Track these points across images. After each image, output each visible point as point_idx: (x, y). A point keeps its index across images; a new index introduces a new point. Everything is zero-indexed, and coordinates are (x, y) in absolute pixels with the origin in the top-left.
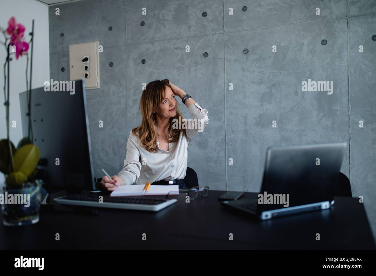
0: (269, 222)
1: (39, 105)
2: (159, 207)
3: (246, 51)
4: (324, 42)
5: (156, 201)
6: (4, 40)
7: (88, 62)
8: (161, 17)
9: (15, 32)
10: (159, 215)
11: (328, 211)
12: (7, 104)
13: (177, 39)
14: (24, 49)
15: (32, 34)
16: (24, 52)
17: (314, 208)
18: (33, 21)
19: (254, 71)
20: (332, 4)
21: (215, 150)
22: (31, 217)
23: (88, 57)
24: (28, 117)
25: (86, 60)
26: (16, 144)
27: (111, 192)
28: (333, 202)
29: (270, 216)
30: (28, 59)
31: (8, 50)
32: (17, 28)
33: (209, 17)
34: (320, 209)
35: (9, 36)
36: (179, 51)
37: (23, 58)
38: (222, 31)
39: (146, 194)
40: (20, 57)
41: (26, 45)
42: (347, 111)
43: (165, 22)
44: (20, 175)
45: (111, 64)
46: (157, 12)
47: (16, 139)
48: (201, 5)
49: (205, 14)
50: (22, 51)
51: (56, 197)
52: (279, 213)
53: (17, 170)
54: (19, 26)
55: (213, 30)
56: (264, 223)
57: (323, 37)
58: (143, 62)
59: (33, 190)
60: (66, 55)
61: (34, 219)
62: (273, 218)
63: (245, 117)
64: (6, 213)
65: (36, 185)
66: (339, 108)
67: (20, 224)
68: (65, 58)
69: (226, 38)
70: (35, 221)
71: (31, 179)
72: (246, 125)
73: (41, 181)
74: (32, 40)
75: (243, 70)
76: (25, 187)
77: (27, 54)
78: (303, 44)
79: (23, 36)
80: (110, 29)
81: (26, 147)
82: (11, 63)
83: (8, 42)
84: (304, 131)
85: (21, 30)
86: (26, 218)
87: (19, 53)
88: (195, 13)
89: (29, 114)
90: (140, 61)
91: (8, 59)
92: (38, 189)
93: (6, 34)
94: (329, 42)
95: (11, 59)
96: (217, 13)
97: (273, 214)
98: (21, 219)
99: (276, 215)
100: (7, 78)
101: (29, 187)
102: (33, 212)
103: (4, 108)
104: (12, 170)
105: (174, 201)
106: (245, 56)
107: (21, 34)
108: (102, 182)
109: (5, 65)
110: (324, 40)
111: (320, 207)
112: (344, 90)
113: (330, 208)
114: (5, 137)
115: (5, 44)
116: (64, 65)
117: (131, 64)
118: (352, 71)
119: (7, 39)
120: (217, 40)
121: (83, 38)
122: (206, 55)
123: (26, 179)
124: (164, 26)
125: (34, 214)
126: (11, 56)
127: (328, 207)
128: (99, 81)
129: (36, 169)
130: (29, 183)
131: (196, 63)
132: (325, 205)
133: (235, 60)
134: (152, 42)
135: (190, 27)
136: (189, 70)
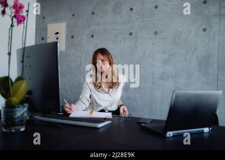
0: (171, 138)
1: (29, 57)
2: (100, 125)
3: (156, 33)
4: (204, 30)
5: (98, 121)
6: (10, 14)
7: (59, 35)
8: (105, 10)
9: (18, 8)
10: (101, 130)
11: (208, 134)
12: (9, 54)
13: (113, 23)
14: (22, 20)
15: (27, 11)
16: (22, 22)
17: (199, 131)
18: (29, 3)
19: (160, 46)
20: (211, 6)
21: (133, 93)
22: (20, 127)
23: (59, 32)
24: (22, 64)
25: (57, 33)
26: (13, 80)
27: (70, 114)
28: (211, 129)
29: (172, 135)
30: (24, 27)
31: (12, 20)
32: (19, 5)
33: (134, 11)
34: (202, 132)
35: (14, 11)
36: (115, 31)
37: (21, 26)
38: (142, 20)
39: (92, 117)
40: (19, 24)
41: (24, 18)
42: (217, 73)
43: (107, 13)
44: (15, 100)
45: (72, 37)
46: (102, 7)
47: (13, 77)
48: (130, 3)
49: (131, 9)
50: (21, 21)
51: (36, 115)
52: (177, 133)
53: (13, 96)
54: (21, 4)
55: (136, 19)
56: (168, 139)
57: (204, 27)
58: (92, 36)
59: (22, 110)
60: (46, 30)
61: (22, 128)
62: (174, 136)
63: (153, 74)
64: (5, 123)
65: (24, 107)
66: (212, 71)
67: (13, 131)
68: (45, 32)
69: (144, 24)
70: (22, 130)
71: (22, 103)
72: (153, 78)
73: (28, 104)
74: (27, 15)
75: (153, 44)
76: (18, 107)
77: (24, 23)
78: (191, 30)
79: (22, 11)
80: (73, 15)
81: (20, 82)
82: (13, 28)
83: (13, 15)
84: (189, 84)
85: (21, 7)
86: (17, 127)
87: (19, 22)
88: (125, 8)
89: (22, 62)
90: (91, 35)
91: (12, 26)
92: (26, 109)
93: (12, 9)
94: (208, 30)
95: (14, 26)
96: (139, 9)
97: (173, 134)
98: (14, 128)
99: (175, 134)
100: (11, 38)
101: (20, 107)
102: (22, 123)
103: (8, 56)
104: (10, 96)
105: (109, 122)
106: (155, 36)
107: (21, 10)
108: (64, 108)
109: (10, 30)
110: (204, 29)
111: (203, 131)
112: (215, 60)
113: (209, 132)
114: (7, 75)
115: (11, 16)
116: (44, 36)
117: (85, 37)
118: (221, 49)
119: (12, 13)
120: (138, 25)
121: (56, 20)
122: (131, 34)
123: (18, 102)
124: (106, 16)
125: (22, 125)
126: (14, 24)
127: (208, 131)
128: (64, 47)
129: (25, 97)
130: (20, 105)
131: (125, 39)
132: (206, 130)
133: (149, 38)
134: (99, 24)
135: (122, 16)
136: (120, 43)
